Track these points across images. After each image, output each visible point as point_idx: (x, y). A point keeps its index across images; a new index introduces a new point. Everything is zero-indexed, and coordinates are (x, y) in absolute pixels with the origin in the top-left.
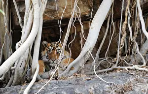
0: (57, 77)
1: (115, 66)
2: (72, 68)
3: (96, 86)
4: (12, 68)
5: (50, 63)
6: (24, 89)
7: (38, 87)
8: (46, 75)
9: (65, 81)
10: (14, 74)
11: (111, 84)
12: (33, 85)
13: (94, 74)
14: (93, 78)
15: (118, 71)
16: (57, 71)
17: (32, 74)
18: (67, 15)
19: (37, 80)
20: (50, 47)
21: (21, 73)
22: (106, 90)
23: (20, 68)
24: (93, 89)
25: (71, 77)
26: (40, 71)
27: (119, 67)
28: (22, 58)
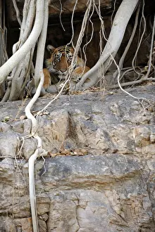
0: (68, 91)
1: (145, 78)
2: (87, 80)
3: (120, 102)
4: (8, 78)
5: (58, 75)
6: (25, 105)
7: (44, 103)
8: (53, 88)
9: (78, 96)
10: (10, 86)
11: (141, 100)
12: (37, 101)
13: (118, 88)
14: (116, 92)
15: (150, 84)
16: (68, 83)
17: (34, 86)
18: (81, 7)
19: (41, 95)
20: (58, 53)
21: (20, 84)
22: (135, 107)
23: (19, 79)
24: (116, 106)
25: (86, 92)
26: (45, 83)
27: (151, 78)
28: (21, 65)
